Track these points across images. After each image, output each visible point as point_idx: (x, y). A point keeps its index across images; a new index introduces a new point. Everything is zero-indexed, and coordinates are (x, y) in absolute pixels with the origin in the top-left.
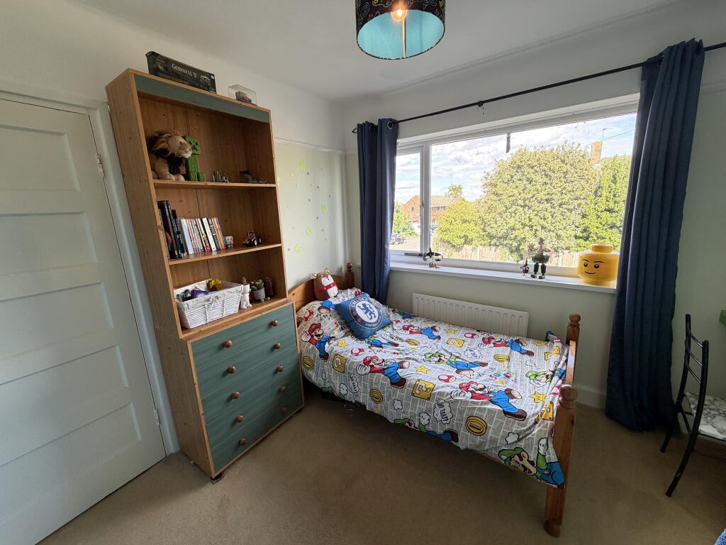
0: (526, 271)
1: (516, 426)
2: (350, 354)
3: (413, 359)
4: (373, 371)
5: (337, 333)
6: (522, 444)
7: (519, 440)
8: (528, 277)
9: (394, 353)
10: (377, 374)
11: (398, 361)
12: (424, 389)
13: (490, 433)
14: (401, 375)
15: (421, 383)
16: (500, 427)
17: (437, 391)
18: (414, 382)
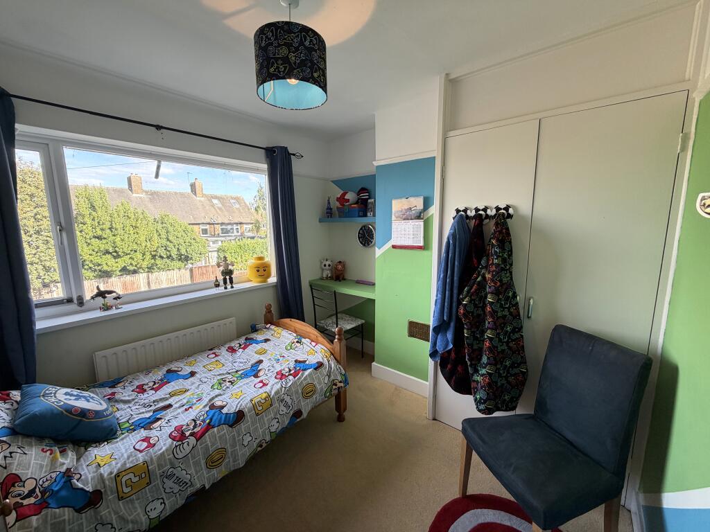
0: (217, 286)
1: (324, 371)
2: (140, 455)
3: (216, 396)
4: (199, 437)
5: (67, 460)
6: (332, 377)
7: (329, 377)
8: (221, 290)
9: (186, 410)
10: (207, 434)
11: (207, 409)
12: (263, 401)
13: (318, 387)
14: (232, 411)
15: (256, 400)
16: (319, 379)
17: (273, 393)
18: (250, 405)
